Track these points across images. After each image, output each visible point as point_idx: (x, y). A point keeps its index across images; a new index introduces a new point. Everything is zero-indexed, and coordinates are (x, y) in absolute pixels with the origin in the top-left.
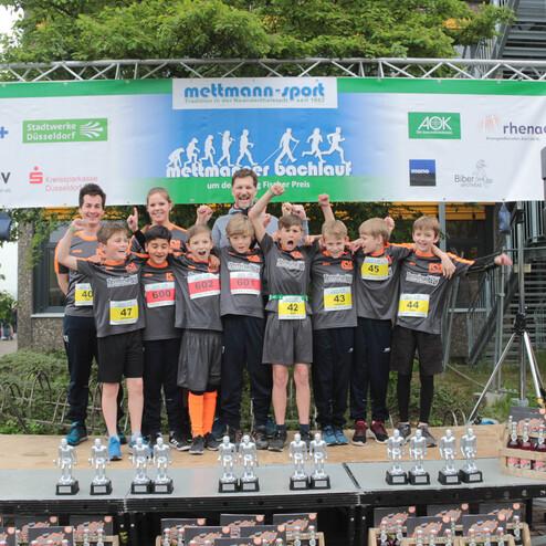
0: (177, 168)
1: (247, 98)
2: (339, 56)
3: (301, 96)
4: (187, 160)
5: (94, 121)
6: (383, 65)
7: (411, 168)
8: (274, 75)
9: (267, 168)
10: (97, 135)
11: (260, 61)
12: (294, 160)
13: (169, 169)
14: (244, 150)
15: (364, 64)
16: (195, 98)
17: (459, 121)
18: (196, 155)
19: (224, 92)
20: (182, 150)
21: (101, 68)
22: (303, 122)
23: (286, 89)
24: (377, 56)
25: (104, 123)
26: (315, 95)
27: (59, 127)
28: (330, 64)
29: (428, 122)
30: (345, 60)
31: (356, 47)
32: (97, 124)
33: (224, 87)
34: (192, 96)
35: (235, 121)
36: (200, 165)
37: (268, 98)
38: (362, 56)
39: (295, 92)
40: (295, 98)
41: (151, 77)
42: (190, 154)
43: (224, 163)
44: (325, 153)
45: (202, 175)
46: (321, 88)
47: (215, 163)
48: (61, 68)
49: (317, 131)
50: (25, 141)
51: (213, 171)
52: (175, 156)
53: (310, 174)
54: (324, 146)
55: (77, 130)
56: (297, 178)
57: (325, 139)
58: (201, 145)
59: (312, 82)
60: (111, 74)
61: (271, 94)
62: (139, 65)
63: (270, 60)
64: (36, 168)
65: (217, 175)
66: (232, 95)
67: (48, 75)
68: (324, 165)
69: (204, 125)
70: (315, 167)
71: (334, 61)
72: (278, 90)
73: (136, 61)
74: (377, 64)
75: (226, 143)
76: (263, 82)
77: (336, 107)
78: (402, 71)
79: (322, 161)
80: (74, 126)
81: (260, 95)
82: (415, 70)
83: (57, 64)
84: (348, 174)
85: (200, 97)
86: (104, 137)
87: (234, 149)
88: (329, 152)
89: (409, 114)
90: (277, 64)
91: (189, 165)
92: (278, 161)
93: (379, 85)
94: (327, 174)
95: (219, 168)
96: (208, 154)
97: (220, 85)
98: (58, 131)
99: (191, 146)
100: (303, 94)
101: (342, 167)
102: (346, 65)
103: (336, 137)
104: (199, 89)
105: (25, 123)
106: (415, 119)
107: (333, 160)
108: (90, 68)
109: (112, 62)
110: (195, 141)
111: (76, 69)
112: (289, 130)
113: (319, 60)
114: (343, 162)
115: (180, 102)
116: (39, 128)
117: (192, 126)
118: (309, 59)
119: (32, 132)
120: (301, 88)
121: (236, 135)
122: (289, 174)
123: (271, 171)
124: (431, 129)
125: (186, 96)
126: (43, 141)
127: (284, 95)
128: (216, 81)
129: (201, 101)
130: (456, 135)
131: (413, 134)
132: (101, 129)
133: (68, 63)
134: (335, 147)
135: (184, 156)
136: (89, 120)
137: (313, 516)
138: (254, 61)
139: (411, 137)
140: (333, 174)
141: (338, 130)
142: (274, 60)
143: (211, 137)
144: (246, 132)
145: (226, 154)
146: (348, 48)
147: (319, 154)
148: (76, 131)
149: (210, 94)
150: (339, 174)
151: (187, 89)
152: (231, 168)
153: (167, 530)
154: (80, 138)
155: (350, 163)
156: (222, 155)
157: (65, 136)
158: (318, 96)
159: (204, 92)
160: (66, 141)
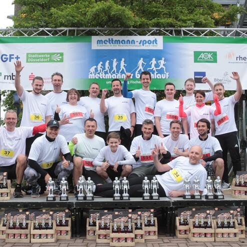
1: (124, 45)
2: (164, 27)
3: (147, 44)
4: (98, 71)
5: (58, 54)
6: (183, 31)
7: (195, 75)
8: (136, 35)
9: (132, 74)
10: (59, 60)
11: (130, 29)
13: (90, 75)
14: (122, 67)
15: (175, 31)
16: (101, 45)
17: (216, 55)
18: (101, 69)
19: (114, 42)
20: (96, 67)
21: (60, 31)
22: (148, 55)
23: (141, 41)
24: (180, 27)
25: (62, 54)
26: (153, 43)
27: (42, 56)
28: (160, 30)
29: (202, 56)
30: (166, 28)
31: (171, 23)
32: (59, 55)
33: (114, 40)
34: (100, 43)
35: (118, 54)
36: (103, 73)
38: (174, 27)
39: (145, 42)
40: (145, 45)
41: (82, 35)
42: (99, 69)
44: (157, 69)
45: (104, 78)
46: (156, 40)
48: (43, 31)
49: (154, 59)
50: (27, 62)
51: (109, 76)
52: (93, 69)
54: (157, 65)
55: (50, 57)
57: (157, 63)
58: (104, 65)
59: (152, 38)
60: (65, 34)
61: (134, 43)
62: (77, 30)
64: (32, 74)
65: (111, 78)
66: (117, 43)
67: (37, 34)
68: (157, 74)
69: (105, 56)
70: (153, 74)
71: (162, 29)
72: (137, 42)
74: (181, 30)
75: (115, 64)
76: (131, 38)
77: (162, 49)
78: (192, 33)
79: (156, 72)
80: (49, 56)
81: (129, 43)
82: (197, 33)
83: (41, 29)
84: (167, 78)
85: (104, 44)
86: (62, 60)
87: (118, 67)
88: (159, 68)
89: (195, 52)
90: (137, 30)
91: (99, 73)
92: (137, 72)
93: (181, 39)
94: (158, 78)
95: (112, 75)
96: (107, 69)
97: (112, 39)
98: (42, 58)
99: (100, 65)
100: (149, 43)
101: (165, 75)
102: (167, 31)
103: (162, 62)
104: (103, 41)
105: (28, 54)
106: (197, 54)
107: (161, 71)
108: (56, 31)
109: (66, 29)
110: (101, 63)
111: (49, 31)
112: (142, 59)
113: (155, 29)
114: (165, 73)
115: (95, 46)
116: (33, 56)
117: (100, 57)
118: (151, 28)
119: (30, 58)
120: (147, 40)
121: (119, 61)
123: (134, 76)
124: (204, 59)
125: (98, 43)
126: (35, 62)
127: (140, 43)
128: (111, 37)
129: (104, 46)
130: (215, 61)
131: (196, 61)
132: (60, 57)
133: (46, 29)
134: (162, 66)
135: (96, 70)
136: (55, 53)
137: (152, 210)
138: (127, 29)
139: (195, 62)
140: (160, 78)
141: (163, 59)
142: (135, 29)
143: (108, 61)
144: (123, 59)
145: (115, 69)
146: (168, 23)
147: (155, 69)
148: (50, 58)
149: (108, 43)
150: (163, 78)
151: (98, 41)
152: (117, 75)
153: (92, 215)
154: (51, 61)
155: (168, 73)
156: (113, 69)
157: (45, 60)
158: (155, 44)
159: (105, 42)
160: (45, 62)
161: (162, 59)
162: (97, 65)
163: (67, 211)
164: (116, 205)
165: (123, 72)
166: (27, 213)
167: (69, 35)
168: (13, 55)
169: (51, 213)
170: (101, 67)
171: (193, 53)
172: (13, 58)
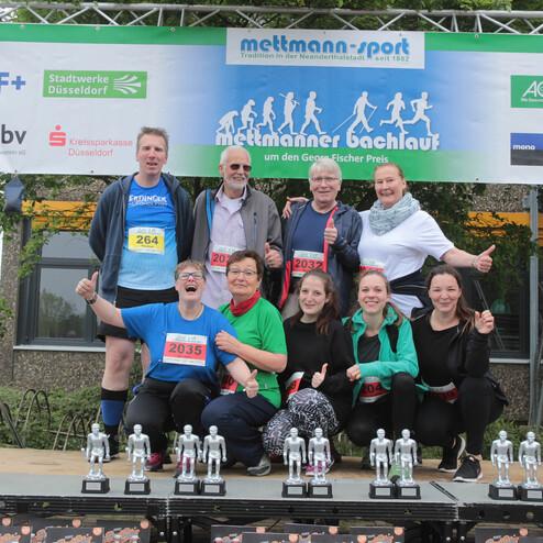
0: (229, 135)
1: (315, 54)
2: (428, 8)
3: (381, 54)
4: (242, 125)
5: (131, 74)
6: (482, 19)
7: (513, 143)
8: (349, 28)
9: (337, 138)
10: (134, 91)
11: (332, 10)
12: (369, 130)
13: (219, 135)
14: (310, 116)
15: (459, 18)
16: (253, 52)
18: (252, 120)
19: (288, 46)
20: (235, 113)
21: (140, 13)
22: (382, 85)
23: (363, 44)
24: (475, 8)
25: (142, 77)
26: (397, 52)
27: (89, 79)
28: (416, 17)
29: (535, 88)
30: (434, 12)
32: (135, 78)
33: (289, 40)
34: (249, 49)
35: (301, 81)
36: (257, 132)
37: (341, 54)
38: (457, 7)
39: (373, 48)
40: (374, 56)
41: (199, 25)
42: (245, 118)
43: (286, 130)
44: (408, 122)
45: (259, 144)
46: (405, 44)
47: (275, 130)
48: (91, 11)
49: (399, 96)
50: (46, 94)
51: (272, 139)
52: (227, 120)
53: (389, 147)
54: (407, 113)
55: (111, 83)
56: (373, 151)
57: (408, 106)
58: (258, 108)
59: (395, 37)
60: (151, 20)
61: (345, 51)
62: (186, 11)
63: (343, 11)
64: (58, 128)
65: (277, 144)
66: (298, 50)
67: (74, 18)
68: (406, 136)
69: (264, 84)
70: (395, 139)
71: (422, 13)
72: (353, 46)
73: (182, 7)
74: (475, 17)
75: (289, 107)
76: (335, 36)
77: (423, 67)
78: (505, 26)
79: (404, 132)
80: (106, 79)
81: (331, 50)
82: (521, 25)
83: (87, 6)
84: (435, 148)
85: (260, 50)
86: (142, 93)
87: (299, 114)
88: (413, 122)
89: (513, 77)
90: (353, 16)
91: (244, 132)
92: (350, 130)
93: (477, 41)
94: (410, 147)
95: (280, 136)
96: (267, 119)
97: (283, 37)
98: (86, 85)
99: (247, 110)
100: (385, 52)
101: (428, 140)
102: (437, 19)
103: (421, 104)
104: (259, 42)
105: (47, 73)
106: (519, 85)
107: (416, 130)
108: (126, 12)
109: (155, 7)
110: (252, 102)
111: (110, 13)
112: (365, 94)
113: (403, 12)
114: (429, 134)
115: (235, 56)
116: (63, 80)
117: (249, 85)
118: (391, 10)
119: (54, 84)
120: (381, 43)
121: (301, 98)
122: (364, 146)
123: (342, 142)
124: (539, 97)
125: (243, 48)
126: (68, 95)
127: (360, 51)
128: (279, 32)
129: (261, 56)
131: (516, 103)
132: (139, 85)
133: (101, 4)
134: (420, 115)
135: (238, 121)
137: (399, 531)
138: (325, 11)
139: (513, 106)
140: (416, 148)
141: (425, 95)
142: (348, 11)
143: (271, 99)
144: (313, 95)
145: (289, 119)
147: (400, 123)
148: (109, 85)
149: (271, 48)
150: (424, 148)
151: (244, 41)
152: (294, 136)
153: (218, 539)
154: (113, 93)
155: (437, 135)
156: (284, 121)
157: (95, 91)
158: (402, 54)
159: (264, 45)
160: (96, 96)
161: (420, 97)
162: (240, 110)
163: (145, 525)
164: (291, 510)
165: (310, 130)
166: (26, 530)
167: (165, 23)
168: (7, 75)
169: (97, 531)
170: (251, 115)
171: (509, 81)
172: (6, 83)
